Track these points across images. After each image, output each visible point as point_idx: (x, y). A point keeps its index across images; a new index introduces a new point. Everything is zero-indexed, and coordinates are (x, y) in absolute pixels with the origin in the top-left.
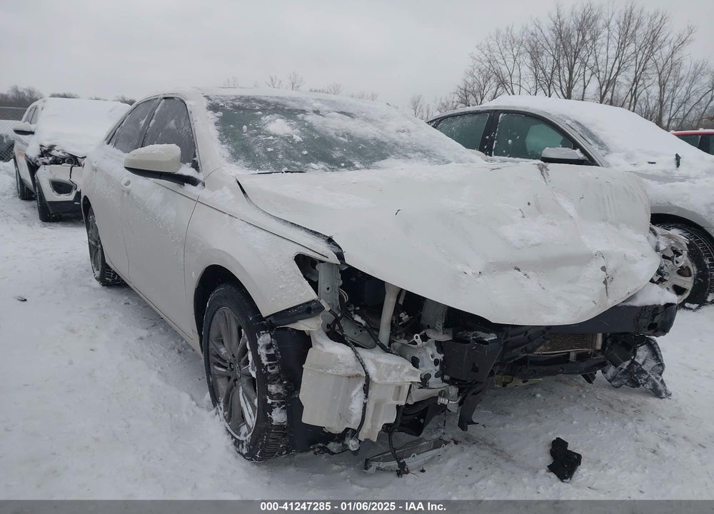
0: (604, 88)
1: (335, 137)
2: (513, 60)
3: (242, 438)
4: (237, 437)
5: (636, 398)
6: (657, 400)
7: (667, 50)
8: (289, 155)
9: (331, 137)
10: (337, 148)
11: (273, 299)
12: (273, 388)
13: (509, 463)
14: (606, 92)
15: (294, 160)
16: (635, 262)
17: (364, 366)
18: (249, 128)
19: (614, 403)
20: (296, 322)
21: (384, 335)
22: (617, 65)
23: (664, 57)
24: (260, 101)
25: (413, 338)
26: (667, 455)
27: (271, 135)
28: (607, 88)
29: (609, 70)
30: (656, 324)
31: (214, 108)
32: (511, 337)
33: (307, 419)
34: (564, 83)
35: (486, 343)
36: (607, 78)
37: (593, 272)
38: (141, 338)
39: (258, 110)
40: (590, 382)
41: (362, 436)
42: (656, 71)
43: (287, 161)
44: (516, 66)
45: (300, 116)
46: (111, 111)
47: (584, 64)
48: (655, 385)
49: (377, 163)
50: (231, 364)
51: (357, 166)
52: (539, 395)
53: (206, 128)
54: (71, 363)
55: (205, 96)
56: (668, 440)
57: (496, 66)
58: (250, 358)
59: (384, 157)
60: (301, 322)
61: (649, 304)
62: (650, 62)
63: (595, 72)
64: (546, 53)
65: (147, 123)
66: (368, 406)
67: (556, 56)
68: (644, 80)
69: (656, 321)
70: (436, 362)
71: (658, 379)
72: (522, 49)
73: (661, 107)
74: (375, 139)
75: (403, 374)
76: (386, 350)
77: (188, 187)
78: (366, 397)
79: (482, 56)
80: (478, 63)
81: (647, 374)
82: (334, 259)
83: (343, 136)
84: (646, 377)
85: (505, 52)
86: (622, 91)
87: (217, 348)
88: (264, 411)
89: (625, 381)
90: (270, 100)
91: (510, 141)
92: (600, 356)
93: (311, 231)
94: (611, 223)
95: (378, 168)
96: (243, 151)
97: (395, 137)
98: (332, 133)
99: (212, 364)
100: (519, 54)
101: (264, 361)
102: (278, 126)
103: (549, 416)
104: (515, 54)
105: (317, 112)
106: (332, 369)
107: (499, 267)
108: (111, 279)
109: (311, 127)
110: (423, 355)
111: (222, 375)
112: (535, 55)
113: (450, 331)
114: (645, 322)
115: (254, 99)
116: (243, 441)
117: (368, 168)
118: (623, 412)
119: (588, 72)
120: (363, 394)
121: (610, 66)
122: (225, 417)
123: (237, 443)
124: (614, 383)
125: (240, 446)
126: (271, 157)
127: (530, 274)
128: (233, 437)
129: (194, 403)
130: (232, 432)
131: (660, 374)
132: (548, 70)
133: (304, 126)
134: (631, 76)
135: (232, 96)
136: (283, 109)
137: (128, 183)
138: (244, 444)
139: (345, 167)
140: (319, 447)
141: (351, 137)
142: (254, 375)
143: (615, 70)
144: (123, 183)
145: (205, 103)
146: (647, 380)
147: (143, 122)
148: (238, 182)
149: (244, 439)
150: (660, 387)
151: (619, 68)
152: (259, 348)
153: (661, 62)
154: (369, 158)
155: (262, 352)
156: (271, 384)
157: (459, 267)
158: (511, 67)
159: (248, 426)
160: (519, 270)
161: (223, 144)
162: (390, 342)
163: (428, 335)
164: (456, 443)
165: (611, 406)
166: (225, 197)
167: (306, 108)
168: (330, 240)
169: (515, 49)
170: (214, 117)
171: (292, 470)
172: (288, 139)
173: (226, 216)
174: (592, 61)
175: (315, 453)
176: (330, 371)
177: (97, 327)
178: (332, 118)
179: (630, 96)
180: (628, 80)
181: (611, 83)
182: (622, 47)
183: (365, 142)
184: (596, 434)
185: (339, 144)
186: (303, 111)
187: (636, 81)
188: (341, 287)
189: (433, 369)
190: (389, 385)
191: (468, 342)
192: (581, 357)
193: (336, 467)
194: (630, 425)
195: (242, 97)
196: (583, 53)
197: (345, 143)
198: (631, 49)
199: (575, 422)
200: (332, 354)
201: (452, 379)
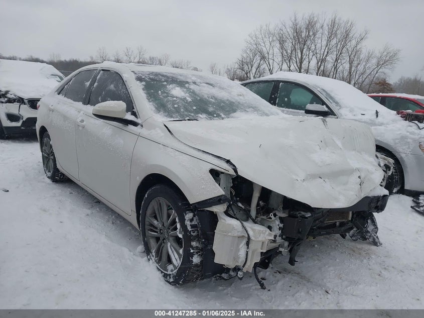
0: (320, 63)
1: (208, 98)
2: (269, 44)
3: (169, 272)
4: (166, 272)
5: (366, 246)
6: (375, 247)
7: (354, 42)
8: (186, 110)
9: (206, 99)
10: (210, 106)
11: (198, 194)
12: (194, 244)
13: (309, 283)
14: (320, 66)
15: (190, 112)
16: (372, 173)
17: (247, 231)
18: (162, 93)
19: (355, 249)
20: (211, 206)
21: (253, 213)
22: (326, 50)
23: (352, 47)
24: (163, 76)
25: (269, 215)
26: (386, 277)
27: (174, 97)
28: (321, 63)
29: (322, 53)
30: (378, 206)
31: (139, 79)
32: (317, 214)
33: (217, 260)
34: (298, 60)
35: (307, 218)
36: (321, 58)
37: (354, 179)
38: (88, 215)
39: (164, 82)
40: (344, 238)
41: (245, 270)
42: (347, 55)
43: (186, 113)
44: (271, 48)
45: (187, 85)
46: (41, 69)
47: (309, 49)
48: (374, 239)
49: (232, 115)
50: (160, 230)
51: (223, 116)
52: (316, 246)
53: (137, 91)
54: (51, 230)
55: (132, 72)
56: (385, 268)
57: (260, 47)
58: (178, 226)
59: (235, 111)
60: (214, 207)
61: (376, 195)
62: (345, 49)
63: (315, 54)
64: (288, 41)
65: (92, 84)
66: (249, 253)
67: (294, 43)
68: (341, 59)
69: (378, 204)
70: (280, 228)
71: (375, 235)
72: (275, 38)
73: (350, 76)
74: (228, 100)
75: (266, 235)
76: (255, 222)
77: (131, 127)
78: (248, 248)
79: (252, 41)
80: (250, 45)
81: (370, 233)
82: (232, 172)
83: (211, 98)
85: (265, 39)
86: (329, 65)
87: (151, 221)
88: (187, 257)
89: (359, 237)
90: (169, 75)
91: (286, 99)
92: (350, 224)
93: (216, 156)
94: (358, 152)
95: (232, 117)
96: (161, 107)
97: (237, 98)
98: (206, 96)
99: (146, 230)
100: (273, 41)
101: (189, 228)
102: (177, 92)
103: (324, 257)
104: (271, 40)
105: (195, 83)
106: (231, 232)
107: (313, 177)
108: (59, 178)
109: (194, 92)
110: (274, 225)
111: (153, 237)
112: (282, 42)
113: (287, 211)
114: (373, 205)
115: (160, 74)
116: (170, 275)
117: (228, 118)
118: (360, 254)
119: (311, 54)
120: (246, 247)
121: (323, 50)
122: (156, 261)
123: (165, 276)
124: (354, 239)
125: (168, 277)
126: (177, 110)
127: (326, 180)
128: (162, 272)
129: (132, 253)
130: (162, 270)
131: (376, 233)
132: (289, 52)
133: (190, 92)
134: (334, 57)
135: (147, 72)
136: (177, 81)
137: (82, 121)
138: (171, 276)
139: (216, 117)
140: (218, 276)
141: (216, 99)
142: (180, 236)
143: (326, 53)
144: (79, 120)
145: (134, 76)
146: (370, 236)
147: (88, 84)
148: (165, 125)
149: (171, 273)
150: (377, 240)
151: (328, 52)
152: (186, 221)
153: (350, 49)
154: (227, 111)
155: (188, 223)
156: (193, 241)
157: (294, 177)
158: (268, 48)
159: (174, 266)
160: (321, 178)
161: (150, 102)
162: (256, 217)
163: (277, 214)
164: (280, 273)
165: (354, 251)
166: (160, 134)
167: (189, 80)
168: (228, 162)
169: (271, 38)
170: (141, 85)
171: (197, 290)
172: (184, 99)
173: (161, 145)
174: (313, 47)
175: (217, 280)
176: (230, 234)
177: (59, 208)
178: (204, 87)
179: (333, 69)
180: (332, 59)
181: (323, 60)
182: (329, 40)
183: (224, 102)
184: (349, 266)
185: (210, 103)
186: (187, 82)
187: (337, 60)
188: (231, 187)
189: (278, 232)
190: (259, 241)
191: (297, 217)
192: (342, 224)
193: (220, 288)
194: (365, 261)
195: (153, 72)
196: (308, 42)
197: (214, 102)
198: (334, 42)
199: (337, 260)
200: (230, 224)
201: (287, 237)
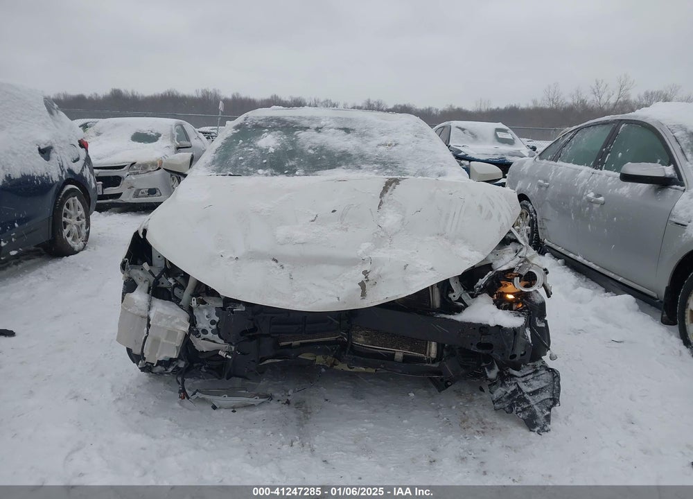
17: (149, 311)
18: (244, 142)
30: (491, 345)
51: (297, 173)
61: (473, 322)
70: (213, 322)
71: (542, 412)
78: (147, 333)
81: (528, 403)
84: (526, 406)
89: (506, 405)
91: (620, 154)
105: (319, 129)
107: (257, 256)
110: (199, 314)
124: (496, 405)
160: (277, 261)
164: (286, 403)
170: (231, 133)
172: (264, 151)
176: (130, 310)
186: (307, 128)
190: (159, 327)
191: (226, 310)
